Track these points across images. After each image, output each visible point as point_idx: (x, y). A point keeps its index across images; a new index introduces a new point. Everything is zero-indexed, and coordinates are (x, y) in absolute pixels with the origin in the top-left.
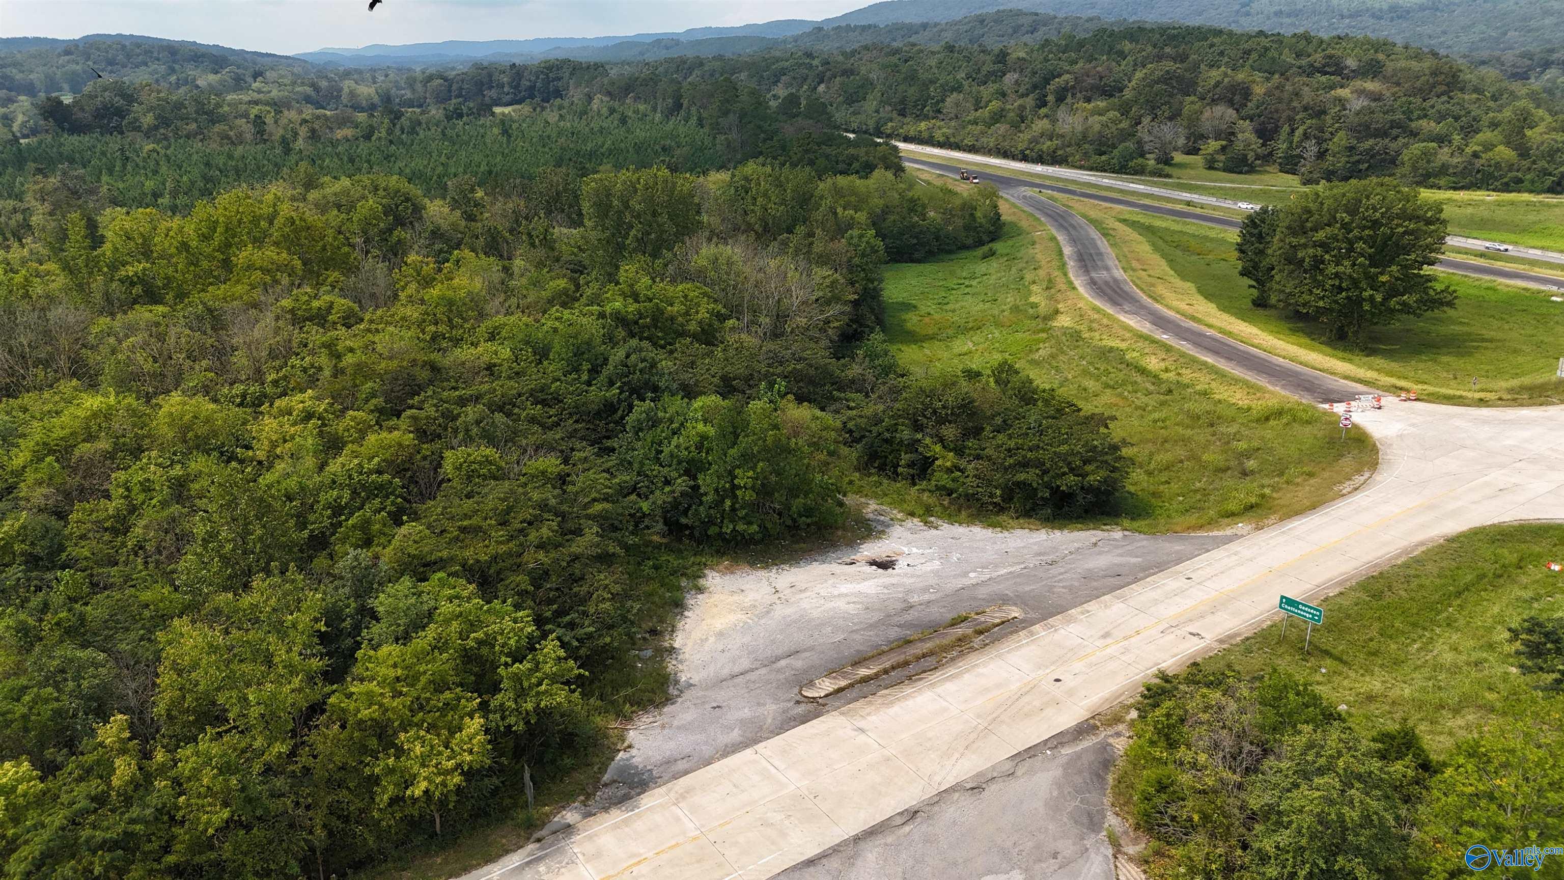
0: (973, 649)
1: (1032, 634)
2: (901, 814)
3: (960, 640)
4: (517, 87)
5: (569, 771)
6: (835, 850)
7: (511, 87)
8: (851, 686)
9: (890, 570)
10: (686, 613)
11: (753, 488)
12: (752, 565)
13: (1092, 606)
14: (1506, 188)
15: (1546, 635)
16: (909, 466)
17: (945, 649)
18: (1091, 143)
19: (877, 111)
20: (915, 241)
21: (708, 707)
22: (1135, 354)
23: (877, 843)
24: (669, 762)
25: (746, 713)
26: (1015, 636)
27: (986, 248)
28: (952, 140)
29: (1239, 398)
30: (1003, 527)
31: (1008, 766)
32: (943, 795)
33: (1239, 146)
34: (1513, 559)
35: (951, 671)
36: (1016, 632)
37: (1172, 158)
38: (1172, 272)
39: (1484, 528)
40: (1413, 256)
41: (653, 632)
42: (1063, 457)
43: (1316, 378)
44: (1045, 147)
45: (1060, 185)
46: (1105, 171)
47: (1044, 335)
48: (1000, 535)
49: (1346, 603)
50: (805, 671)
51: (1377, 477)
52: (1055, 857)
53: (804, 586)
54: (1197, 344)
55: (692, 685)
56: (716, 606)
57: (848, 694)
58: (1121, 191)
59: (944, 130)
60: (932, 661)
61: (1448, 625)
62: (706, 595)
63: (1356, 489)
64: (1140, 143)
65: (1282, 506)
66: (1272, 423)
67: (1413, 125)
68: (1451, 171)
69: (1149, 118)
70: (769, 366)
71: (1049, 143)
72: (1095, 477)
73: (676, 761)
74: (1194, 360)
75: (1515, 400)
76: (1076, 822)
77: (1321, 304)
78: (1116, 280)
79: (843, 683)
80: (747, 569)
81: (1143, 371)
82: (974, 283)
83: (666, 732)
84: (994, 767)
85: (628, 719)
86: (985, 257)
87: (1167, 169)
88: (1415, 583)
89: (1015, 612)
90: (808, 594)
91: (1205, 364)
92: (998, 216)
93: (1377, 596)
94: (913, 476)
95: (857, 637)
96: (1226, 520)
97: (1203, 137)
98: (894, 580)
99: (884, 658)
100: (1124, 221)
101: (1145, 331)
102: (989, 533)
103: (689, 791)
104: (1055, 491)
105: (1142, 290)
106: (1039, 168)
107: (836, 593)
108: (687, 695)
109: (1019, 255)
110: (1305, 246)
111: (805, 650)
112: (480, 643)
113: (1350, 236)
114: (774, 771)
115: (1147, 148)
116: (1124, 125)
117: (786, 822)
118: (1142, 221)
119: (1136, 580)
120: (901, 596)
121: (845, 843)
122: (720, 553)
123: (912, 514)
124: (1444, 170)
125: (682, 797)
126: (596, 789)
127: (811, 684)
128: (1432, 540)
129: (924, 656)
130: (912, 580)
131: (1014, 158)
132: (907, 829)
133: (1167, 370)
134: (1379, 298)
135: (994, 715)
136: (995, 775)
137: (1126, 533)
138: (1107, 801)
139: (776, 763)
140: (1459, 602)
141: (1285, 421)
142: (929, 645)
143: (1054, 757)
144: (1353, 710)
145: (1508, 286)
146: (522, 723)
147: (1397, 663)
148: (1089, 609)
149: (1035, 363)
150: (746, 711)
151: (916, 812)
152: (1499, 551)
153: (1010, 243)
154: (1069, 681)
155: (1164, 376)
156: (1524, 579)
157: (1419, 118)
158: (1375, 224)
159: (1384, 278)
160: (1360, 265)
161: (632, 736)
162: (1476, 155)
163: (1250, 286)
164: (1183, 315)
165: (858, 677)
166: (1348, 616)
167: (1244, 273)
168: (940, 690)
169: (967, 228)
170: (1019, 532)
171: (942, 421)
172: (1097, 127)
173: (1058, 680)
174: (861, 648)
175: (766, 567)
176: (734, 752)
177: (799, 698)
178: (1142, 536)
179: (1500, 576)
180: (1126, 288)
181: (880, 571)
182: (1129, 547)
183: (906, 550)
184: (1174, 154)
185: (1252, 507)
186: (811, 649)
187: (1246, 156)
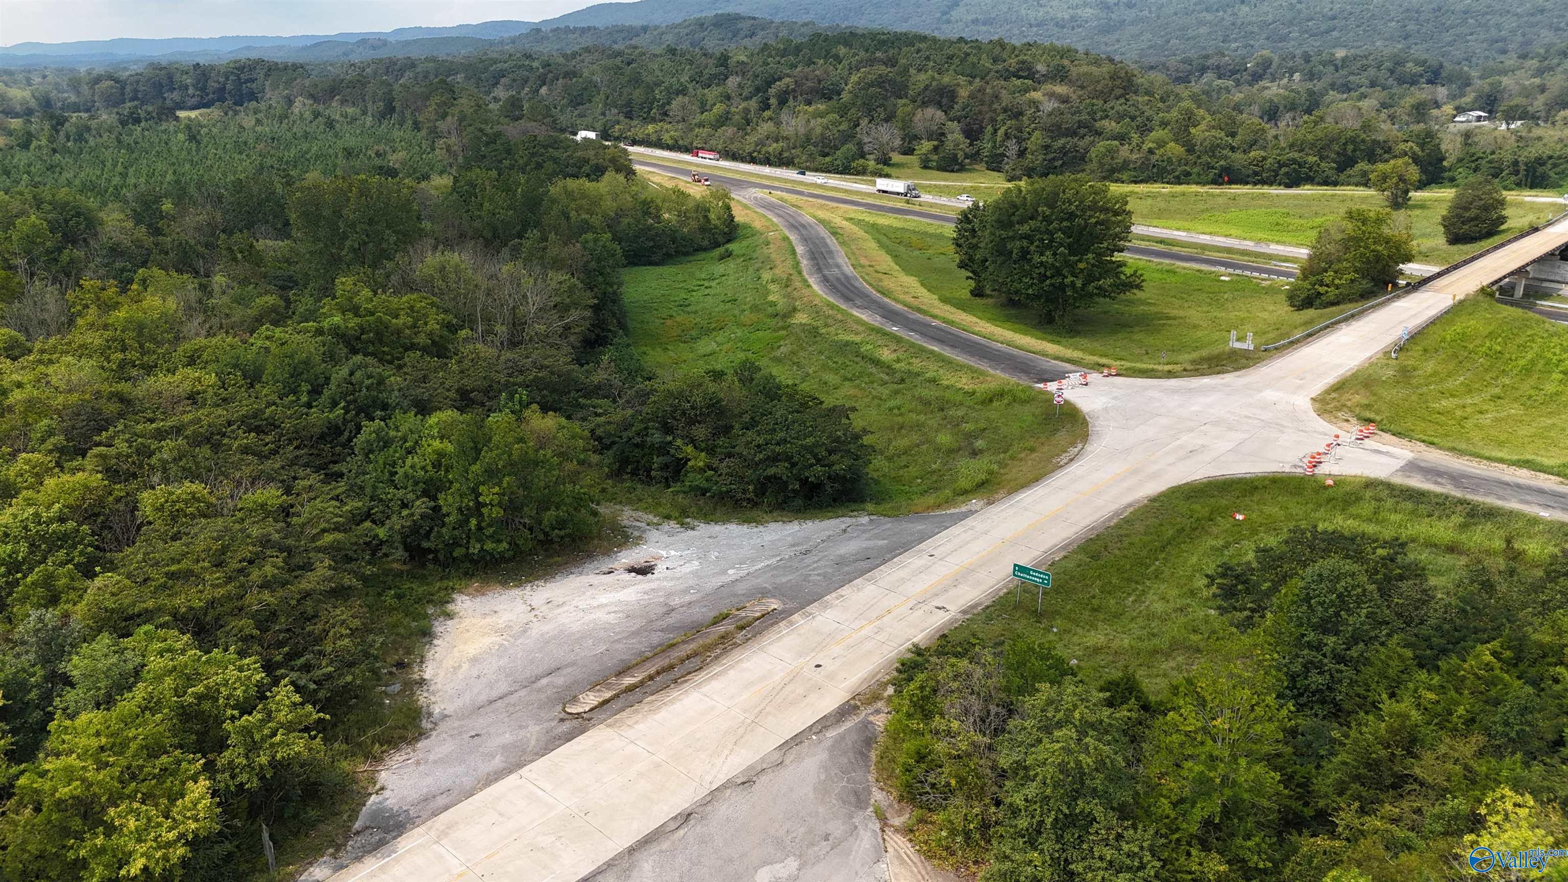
0: (736, 645)
1: (792, 624)
2: (675, 818)
3: (723, 637)
4: (203, 89)
5: (313, 825)
6: (610, 865)
7: (196, 89)
8: (617, 696)
9: (649, 575)
10: (435, 642)
11: (500, 504)
12: (504, 584)
13: (845, 590)
14: (1178, 181)
15: (1237, 577)
16: (661, 469)
17: (709, 648)
18: (816, 145)
19: (604, 114)
20: (651, 244)
21: (466, 736)
22: (869, 347)
23: (652, 851)
24: (426, 800)
25: (508, 738)
26: (776, 627)
27: (722, 250)
28: (680, 142)
29: (964, 382)
30: (758, 522)
31: (777, 756)
32: (714, 795)
33: (949, 145)
34: (1205, 512)
35: (716, 669)
36: (777, 623)
37: (890, 158)
38: (897, 268)
39: (1179, 487)
40: (1105, 245)
41: (400, 665)
42: (809, 449)
43: (1031, 360)
44: (771, 149)
45: (789, 186)
46: (830, 172)
47: (784, 333)
48: (755, 530)
49: (1071, 565)
50: (568, 688)
51: (1088, 448)
52: (827, 839)
53: (561, 600)
54: (923, 334)
55: (446, 716)
56: (468, 631)
57: (614, 705)
58: (846, 191)
59: (672, 133)
60: (696, 661)
61: (1156, 577)
62: (456, 620)
63: (1072, 460)
64: (860, 144)
65: (1009, 481)
66: (995, 404)
67: (1098, 125)
68: (1131, 166)
69: (866, 120)
70: (510, 375)
71: (775, 145)
72: (841, 466)
73: (434, 797)
74: (922, 350)
75: (1196, 370)
76: (844, 802)
77: (1030, 291)
78: (847, 277)
79: (608, 695)
80: (499, 588)
81: (877, 362)
82: (713, 284)
83: (421, 768)
84: (763, 759)
85: (378, 760)
86: (722, 258)
87: (887, 169)
88: (1127, 541)
89: (774, 604)
90: (565, 608)
91: (932, 352)
92: (732, 218)
93: (1095, 557)
94: (667, 479)
95: (620, 646)
96: (961, 498)
97: (916, 138)
98: (654, 585)
99: (648, 664)
100: (850, 219)
101: (876, 324)
102: (744, 529)
103: (451, 826)
104: (804, 482)
105: (870, 285)
106: (767, 170)
107: (595, 604)
108: (442, 727)
109: (754, 256)
110: (1013, 238)
111: (567, 666)
112: (200, 697)
113: (1051, 227)
114: (540, 793)
115: (866, 149)
116: (843, 127)
117: (558, 844)
118: (867, 219)
119: (884, 562)
120: (662, 600)
121: (620, 856)
122: (469, 575)
123: (668, 517)
124: (1125, 166)
125: (444, 834)
126: (347, 838)
127: (574, 700)
128: (1138, 501)
129: (688, 657)
130: (672, 583)
131: (743, 160)
132: (681, 832)
133: (898, 360)
134: (1079, 284)
135: (759, 709)
136: (765, 766)
137: (873, 517)
138: (871, 778)
139: (541, 785)
140: (1163, 555)
141: (1006, 401)
142: (692, 646)
143: (820, 742)
144: (1082, 664)
145: (1185, 268)
146: (255, 780)
147: (1117, 616)
148: (843, 593)
149: (778, 360)
150: (507, 736)
151: (689, 815)
152: (1194, 506)
153: (745, 243)
154: (829, 666)
155: (897, 366)
156: (1215, 530)
157: (1102, 119)
158: (1071, 216)
159: (1081, 265)
160: (1060, 254)
161: (384, 777)
162: (1151, 151)
163: (968, 278)
164: (910, 307)
165: (623, 687)
166: (1072, 578)
167: (962, 265)
168: (706, 689)
169: (703, 229)
170: (773, 526)
171: (692, 422)
172: (819, 130)
173: (818, 666)
174: (625, 657)
175: (520, 584)
176: (496, 780)
177: (563, 715)
178: (887, 519)
179: (1196, 529)
180: (857, 284)
181: (640, 577)
182: (876, 531)
183: (664, 553)
184: (891, 154)
185: (983, 484)
186: (573, 664)
187: (955, 155)
